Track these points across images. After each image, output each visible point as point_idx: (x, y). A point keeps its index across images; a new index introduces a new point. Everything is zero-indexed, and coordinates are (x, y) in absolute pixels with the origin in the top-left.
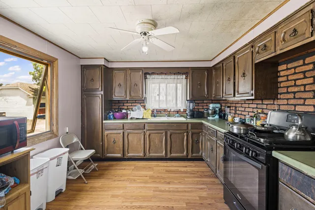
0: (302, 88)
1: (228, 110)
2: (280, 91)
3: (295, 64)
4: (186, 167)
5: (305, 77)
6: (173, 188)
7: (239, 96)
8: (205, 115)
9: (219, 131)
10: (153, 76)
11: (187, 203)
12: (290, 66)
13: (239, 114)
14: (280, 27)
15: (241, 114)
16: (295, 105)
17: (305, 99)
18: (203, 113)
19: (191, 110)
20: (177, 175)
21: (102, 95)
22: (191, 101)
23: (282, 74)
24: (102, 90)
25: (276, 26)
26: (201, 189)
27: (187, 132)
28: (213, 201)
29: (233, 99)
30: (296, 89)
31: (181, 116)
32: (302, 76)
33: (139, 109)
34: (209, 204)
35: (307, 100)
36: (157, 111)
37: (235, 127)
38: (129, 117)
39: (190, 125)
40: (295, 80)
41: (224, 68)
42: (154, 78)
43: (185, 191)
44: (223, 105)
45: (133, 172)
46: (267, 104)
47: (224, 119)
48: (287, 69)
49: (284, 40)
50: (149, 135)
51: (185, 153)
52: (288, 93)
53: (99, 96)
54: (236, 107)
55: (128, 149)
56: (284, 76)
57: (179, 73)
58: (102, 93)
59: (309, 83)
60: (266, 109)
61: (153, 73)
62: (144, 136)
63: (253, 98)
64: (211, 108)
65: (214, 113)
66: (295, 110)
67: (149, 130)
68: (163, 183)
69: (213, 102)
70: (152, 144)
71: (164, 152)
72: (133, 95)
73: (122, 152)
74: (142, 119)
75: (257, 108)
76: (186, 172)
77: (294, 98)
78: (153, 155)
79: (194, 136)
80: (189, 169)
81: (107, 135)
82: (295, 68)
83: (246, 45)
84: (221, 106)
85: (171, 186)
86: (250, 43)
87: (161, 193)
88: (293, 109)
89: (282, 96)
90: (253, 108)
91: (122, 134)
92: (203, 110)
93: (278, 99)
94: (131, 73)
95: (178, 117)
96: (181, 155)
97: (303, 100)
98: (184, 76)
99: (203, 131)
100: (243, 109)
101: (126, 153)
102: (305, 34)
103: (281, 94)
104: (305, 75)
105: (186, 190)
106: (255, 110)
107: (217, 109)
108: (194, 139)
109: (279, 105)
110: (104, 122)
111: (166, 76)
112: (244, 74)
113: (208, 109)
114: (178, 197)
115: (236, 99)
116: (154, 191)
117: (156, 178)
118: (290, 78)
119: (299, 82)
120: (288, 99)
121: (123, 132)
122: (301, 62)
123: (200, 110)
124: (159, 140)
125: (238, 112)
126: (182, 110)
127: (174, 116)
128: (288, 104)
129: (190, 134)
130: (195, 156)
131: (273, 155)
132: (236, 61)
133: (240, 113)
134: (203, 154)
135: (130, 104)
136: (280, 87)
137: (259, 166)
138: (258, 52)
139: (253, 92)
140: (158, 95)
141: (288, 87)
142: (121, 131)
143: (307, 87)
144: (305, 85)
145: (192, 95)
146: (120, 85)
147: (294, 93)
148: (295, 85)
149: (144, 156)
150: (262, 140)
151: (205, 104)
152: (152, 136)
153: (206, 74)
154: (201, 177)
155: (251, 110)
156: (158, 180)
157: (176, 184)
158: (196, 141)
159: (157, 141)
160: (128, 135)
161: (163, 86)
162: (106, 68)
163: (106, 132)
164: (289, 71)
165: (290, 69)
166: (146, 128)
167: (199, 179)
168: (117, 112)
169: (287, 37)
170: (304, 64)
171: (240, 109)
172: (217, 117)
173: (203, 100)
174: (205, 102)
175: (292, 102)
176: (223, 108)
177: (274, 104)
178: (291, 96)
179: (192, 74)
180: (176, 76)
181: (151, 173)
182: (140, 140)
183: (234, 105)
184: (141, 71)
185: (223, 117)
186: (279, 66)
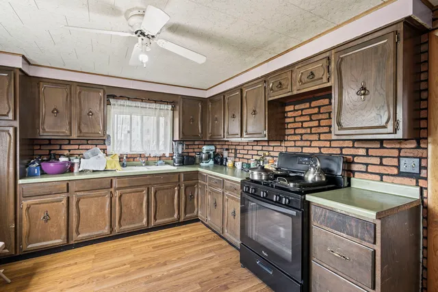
0: (309, 131)
1: (225, 154)
2: (288, 132)
3: (302, 106)
4: (180, 234)
5: (311, 120)
6: (174, 269)
7: (247, 136)
8: (197, 161)
9: (227, 180)
10: (121, 102)
11: (200, 284)
12: (297, 107)
13: (239, 158)
14: (297, 67)
15: (243, 158)
16: (302, 147)
17: (311, 141)
18: (194, 158)
19: (179, 155)
20: (171, 250)
21: (15, 129)
22: (181, 141)
23: (289, 114)
24: (15, 119)
25: (293, 65)
26: (210, 258)
27: (179, 185)
28: (228, 270)
29: (239, 140)
30: (303, 131)
31: (166, 163)
32: (308, 119)
33: (95, 154)
34: (226, 274)
35: (313, 142)
36: (127, 157)
37: (255, 173)
38: (76, 170)
39: (182, 175)
40: (302, 122)
41: (227, 101)
42: (124, 106)
43: (192, 268)
44: (218, 147)
45: (96, 264)
46: (274, 146)
47: (222, 164)
48: (295, 110)
49: (301, 81)
50: (120, 197)
51: (176, 216)
52: (295, 134)
53: (8, 131)
54: (236, 150)
55: (78, 227)
56: (291, 117)
57: (161, 102)
58: (17, 124)
59: (315, 125)
60: (273, 151)
61: (122, 97)
62: (111, 198)
63: (266, 139)
64: (204, 151)
65: (209, 157)
66: (302, 152)
67: (119, 189)
68: (154, 267)
69: (206, 143)
70: (124, 209)
71: (145, 220)
72: (85, 130)
73: (64, 235)
74: (105, 170)
75: (262, 150)
76: (183, 242)
77: (302, 140)
78: (127, 227)
79: (188, 189)
80: (184, 237)
81: (28, 208)
82: (302, 110)
83: (258, 78)
84: (216, 148)
85: (169, 267)
86: (262, 77)
87: (160, 282)
88: (300, 151)
89: (289, 138)
90: (258, 151)
91: (64, 202)
92: (194, 154)
93: (285, 141)
94: (80, 93)
95: (161, 164)
96: (171, 219)
97: (309, 142)
98: (170, 107)
99: (199, 181)
100: (246, 152)
101: (75, 234)
102: (322, 78)
103: (288, 135)
104: (311, 118)
105: (192, 265)
106: (260, 153)
107: (211, 153)
108: (187, 194)
109: (287, 147)
110: (20, 182)
111: (142, 103)
112: (255, 111)
113: (200, 152)
114: (186, 279)
115: (243, 140)
116: (146, 283)
117: (141, 262)
118: (297, 119)
119: (305, 125)
120: (295, 141)
121: (68, 198)
122: (307, 105)
123: (190, 154)
124: (137, 203)
125: (238, 155)
126: (167, 155)
127: (155, 164)
128: (295, 146)
129: (183, 188)
130: (191, 217)
131: (307, 199)
132: (244, 95)
133: (241, 156)
134: (199, 212)
135: (77, 147)
136: (288, 129)
137: (294, 213)
138: (272, 89)
139: (266, 132)
140: (129, 132)
141: (295, 129)
142: (63, 197)
143: (313, 129)
144: (311, 128)
145: (183, 133)
146: (56, 111)
147: (301, 135)
148: (302, 127)
149: (111, 232)
150: (291, 185)
151: (197, 147)
152: (125, 197)
153: (200, 106)
154: (204, 243)
155: (255, 153)
156: (146, 265)
157: (175, 262)
158: (191, 196)
159: (133, 204)
160: (78, 202)
161: (137, 118)
162: (25, 75)
163: (25, 203)
164: (297, 112)
165: (297, 110)
166: (114, 185)
167: (201, 247)
168: (48, 161)
169: (305, 79)
170: (310, 107)
171: (241, 152)
172: (211, 162)
173: (194, 141)
174: (196, 143)
175: (299, 144)
176: (217, 150)
177: (280, 146)
178: (299, 138)
179: (183, 104)
180: (157, 106)
181: (130, 257)
182: (103, 207)
183: (234, 147)
184: (102, 91)
185: (219, 161)
186: (286, 106)
